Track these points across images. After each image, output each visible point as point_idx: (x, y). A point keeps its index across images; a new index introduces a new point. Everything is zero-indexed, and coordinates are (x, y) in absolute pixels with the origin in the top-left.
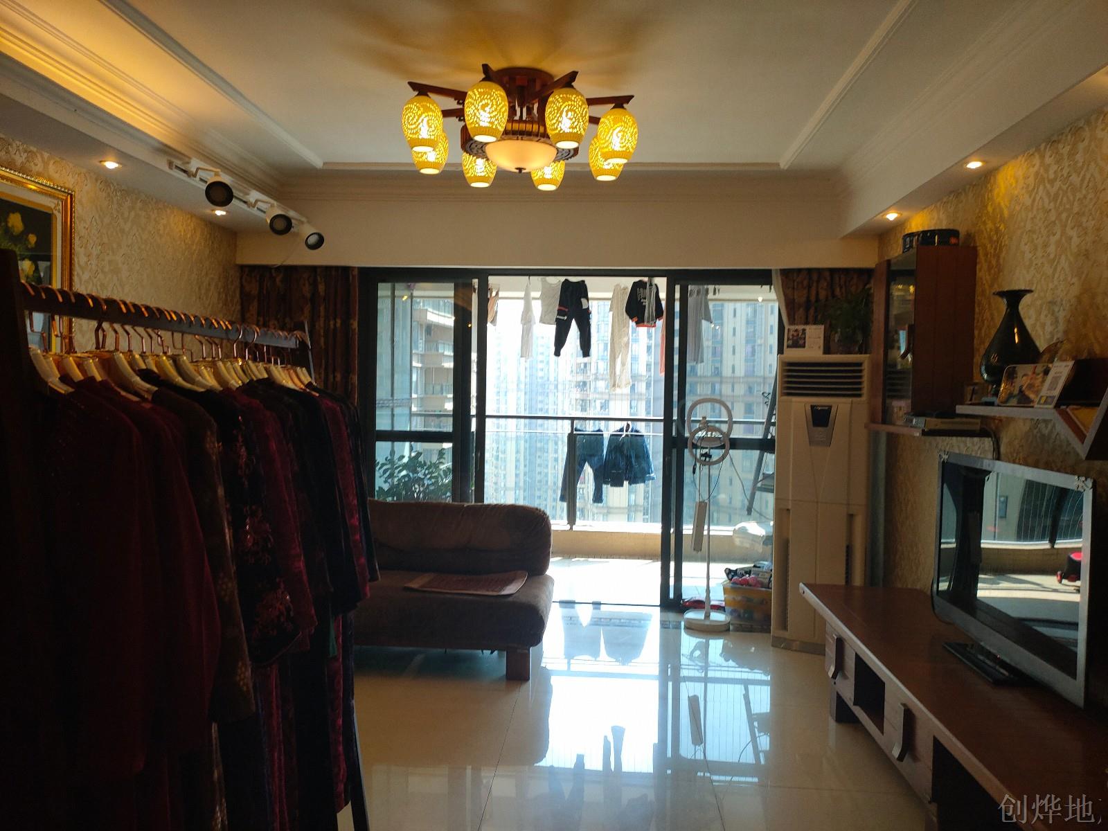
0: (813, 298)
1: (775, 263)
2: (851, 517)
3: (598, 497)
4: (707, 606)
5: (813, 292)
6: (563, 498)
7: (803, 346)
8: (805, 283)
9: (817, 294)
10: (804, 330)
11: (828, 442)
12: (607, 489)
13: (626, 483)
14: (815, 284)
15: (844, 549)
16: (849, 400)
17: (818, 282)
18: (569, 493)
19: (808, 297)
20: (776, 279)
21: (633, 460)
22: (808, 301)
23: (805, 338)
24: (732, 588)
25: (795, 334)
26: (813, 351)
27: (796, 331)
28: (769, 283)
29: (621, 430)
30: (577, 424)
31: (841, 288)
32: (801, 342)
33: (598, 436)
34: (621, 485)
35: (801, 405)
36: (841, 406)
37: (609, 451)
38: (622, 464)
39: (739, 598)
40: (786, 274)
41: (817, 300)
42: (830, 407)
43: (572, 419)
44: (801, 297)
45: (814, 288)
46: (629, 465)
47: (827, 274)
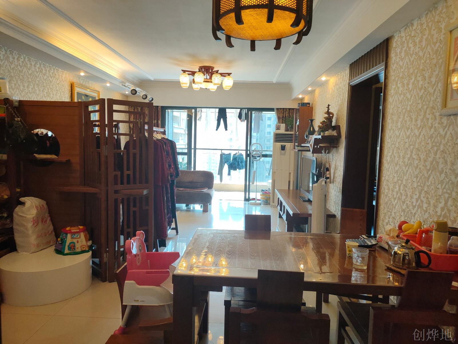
0: (284, 116)
1: (275, 107)
2: (290, 173)
3: (229, 174)
4: (256, 199)
5: (284, 115)
6: (219, 174)
7: (280, 129)
8: (282, 112)
9: (286, 115)
10: (280, 125)
11: (285, 154)
12: (232, 172)
13: (238, 169)
14: (285, 112)
15: (288, 182)
16: (290, 143)
17: (286, 112)
18: (220, 172)
19: (283, 116)
20: (275, 110)
21: (240, 163)
22: (283, 117)
23: (280, 127)
24: (263, 194)
25: (278, 126)
26: (282, 131)
27: (278, 125)
28: (274, 111)
29: (236, 153)
30: (223, 151)
31: (292, 113)
32: (279, 128)
33: (230, 154)
34: (236, 170)
35: (279, 144)
36: (288, 145)
37: (233, 160)
38: (237, 163)
39: (264, 197)
40: (278, 109)
41: (285, 117)
42: (285, 145)
43: (222, 150)
44: (281, 116)
45: (285, 113)
46: (238, 164)
47: (288, 110)
